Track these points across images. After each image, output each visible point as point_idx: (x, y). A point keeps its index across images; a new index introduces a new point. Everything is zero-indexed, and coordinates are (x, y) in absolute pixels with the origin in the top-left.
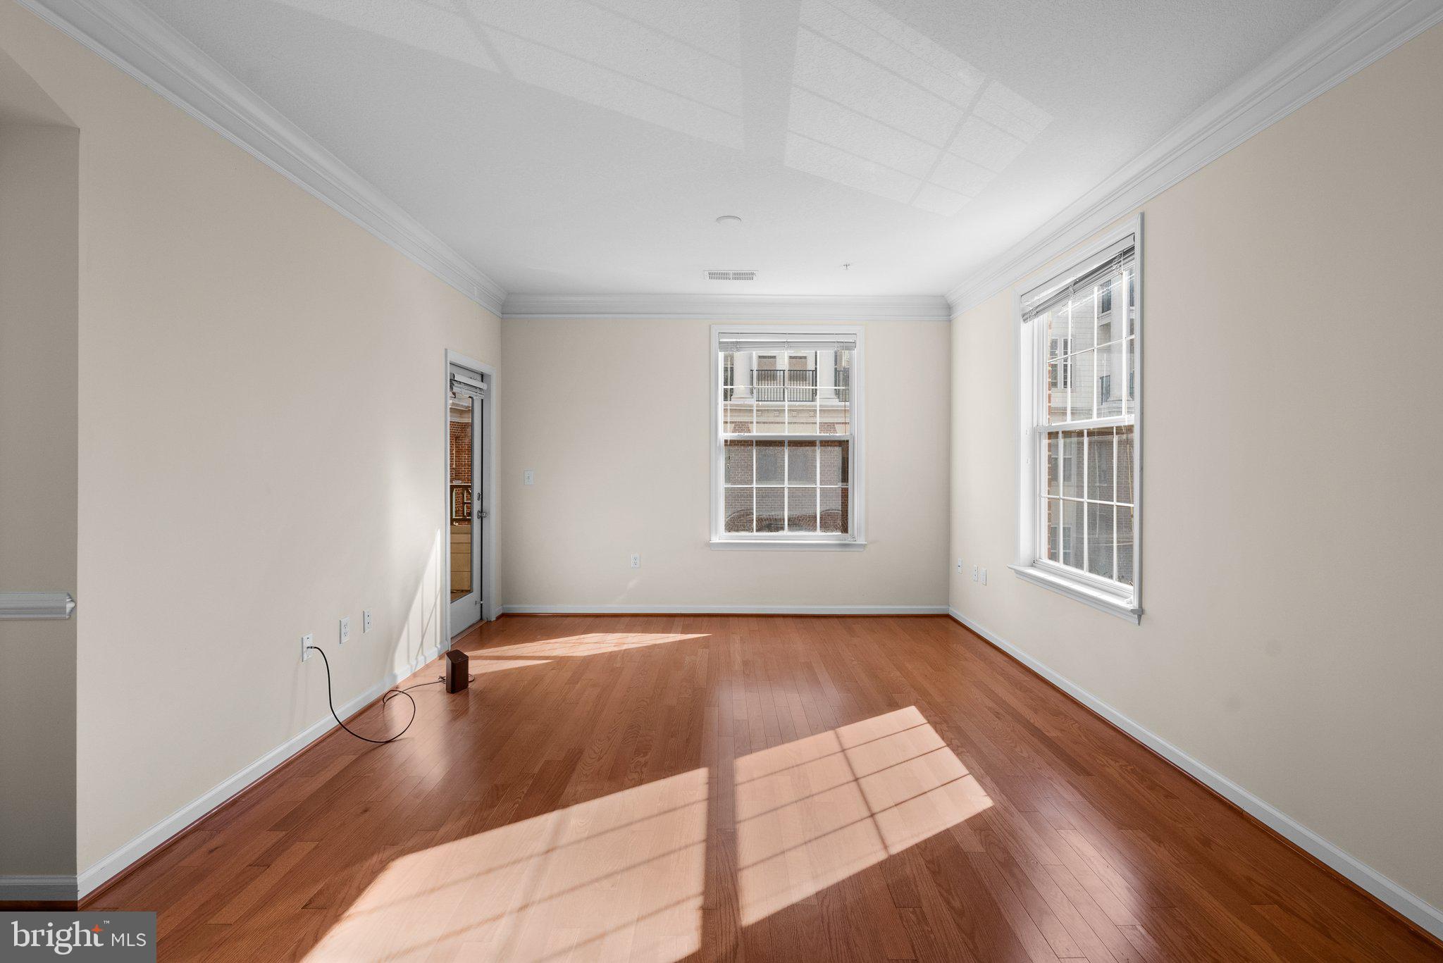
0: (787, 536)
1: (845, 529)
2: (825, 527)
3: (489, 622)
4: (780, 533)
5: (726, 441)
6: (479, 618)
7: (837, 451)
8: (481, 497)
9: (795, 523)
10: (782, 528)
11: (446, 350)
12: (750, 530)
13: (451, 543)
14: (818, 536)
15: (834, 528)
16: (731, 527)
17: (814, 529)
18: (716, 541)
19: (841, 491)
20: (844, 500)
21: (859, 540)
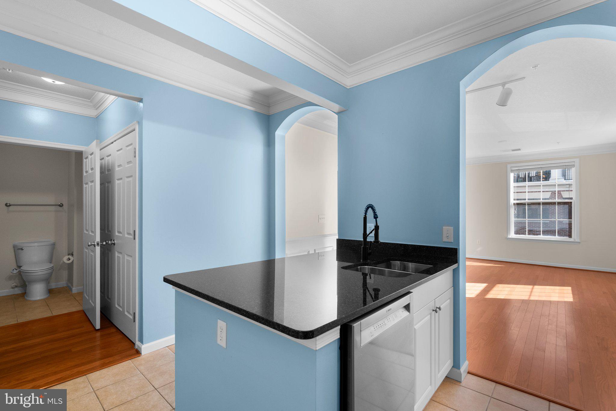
0: (541, 237)
1: (570, 236)
2: (560, 234)
4: (539, 236)
5: (514, 203)
7: (567, 206)
9: (545, 232)
12: (525, 234)
14: (557, 238)
15: (565, 235)
16: (517, 233)
17: (555, 235)
18: (511, 237)
19: (568, 222)
20: (570, 224)
21: (578, 240)
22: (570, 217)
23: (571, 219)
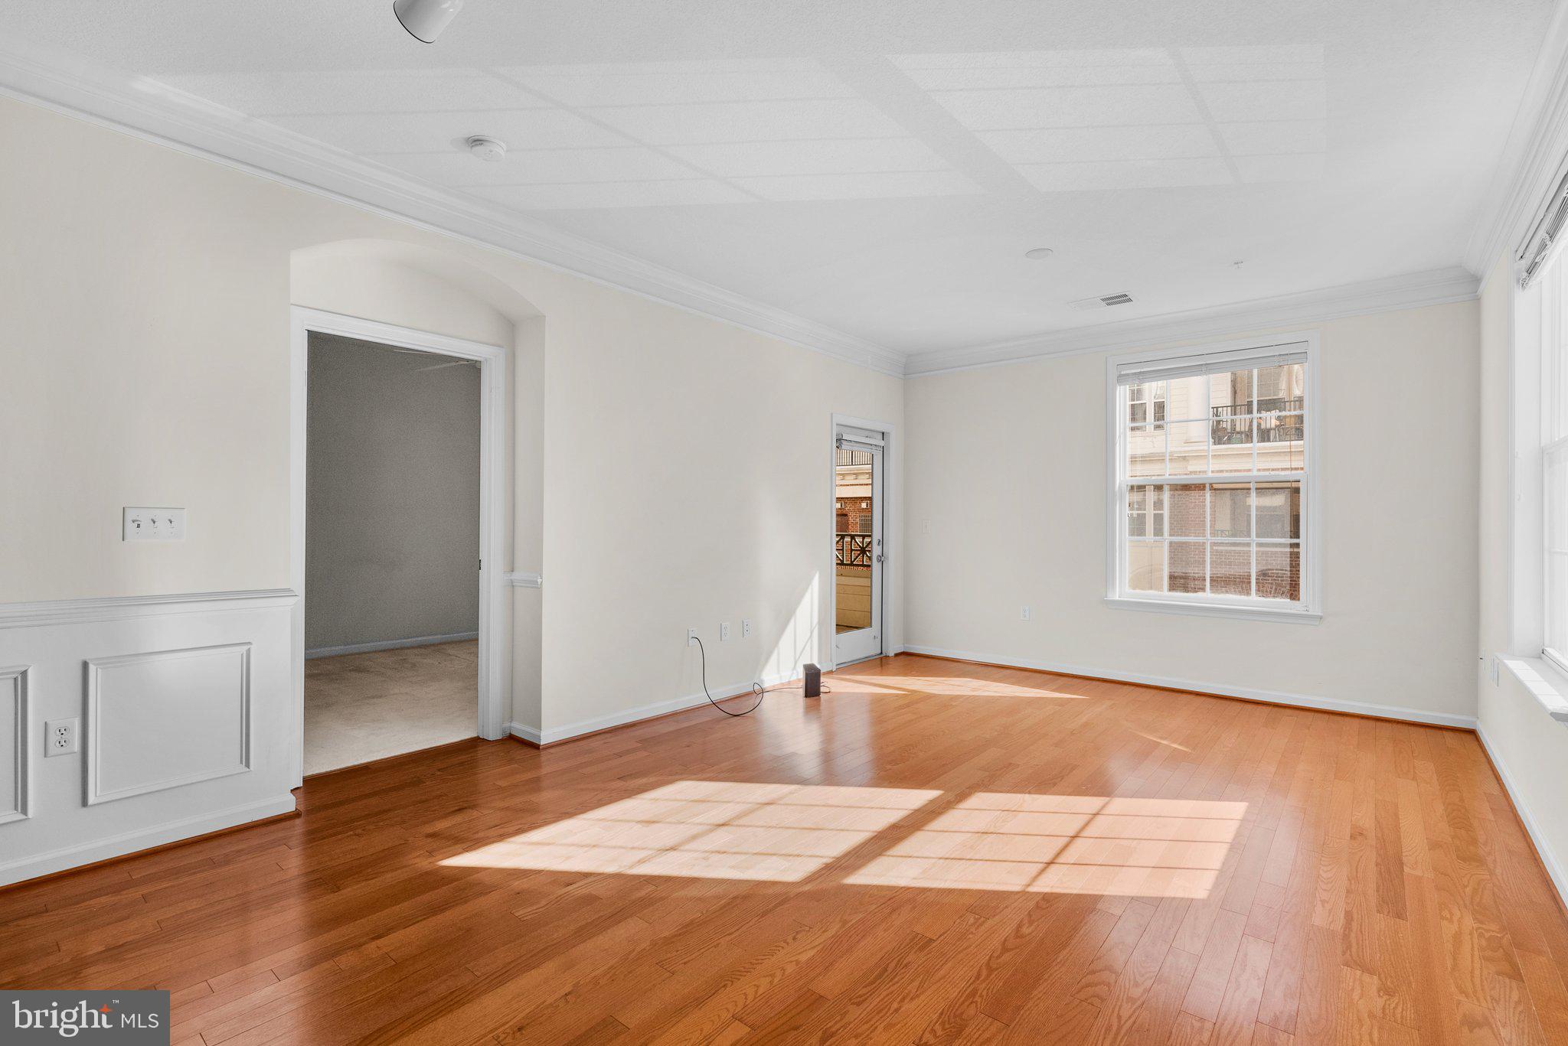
0: (1207, 597)
1: (1294, 596)
2: (1262, 590)
3: (887, 657)
4: (1200, 594)
5: (1129, 486)
6: (880, 652)
8: (881, 542)
9: (1221, 582)
10: (1203, 589)
11: (832, 414)
12: (1160, 589)
13: (837, 584)
14: (1253, 600)
15: (1277, 592)
16: (1136, 583)
17: (1248, 593)
18: (1117, 598)
19: (1288, 550)
20: (1295, 558)
21: (1315, 610)
22: (1296, 534)
23: (1298, 537)
